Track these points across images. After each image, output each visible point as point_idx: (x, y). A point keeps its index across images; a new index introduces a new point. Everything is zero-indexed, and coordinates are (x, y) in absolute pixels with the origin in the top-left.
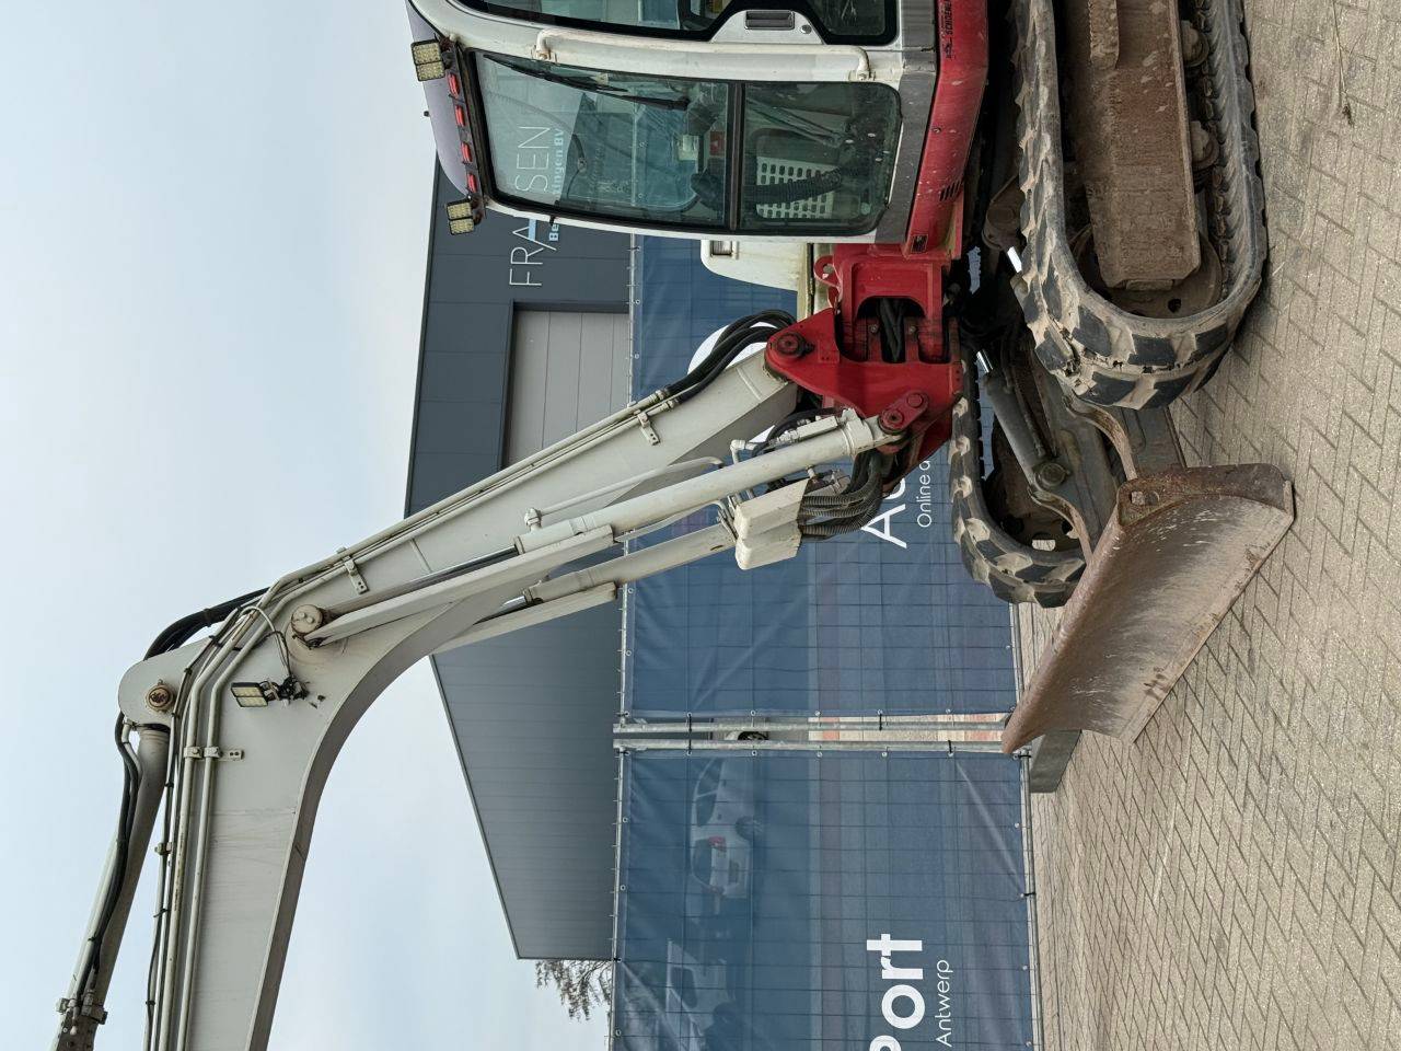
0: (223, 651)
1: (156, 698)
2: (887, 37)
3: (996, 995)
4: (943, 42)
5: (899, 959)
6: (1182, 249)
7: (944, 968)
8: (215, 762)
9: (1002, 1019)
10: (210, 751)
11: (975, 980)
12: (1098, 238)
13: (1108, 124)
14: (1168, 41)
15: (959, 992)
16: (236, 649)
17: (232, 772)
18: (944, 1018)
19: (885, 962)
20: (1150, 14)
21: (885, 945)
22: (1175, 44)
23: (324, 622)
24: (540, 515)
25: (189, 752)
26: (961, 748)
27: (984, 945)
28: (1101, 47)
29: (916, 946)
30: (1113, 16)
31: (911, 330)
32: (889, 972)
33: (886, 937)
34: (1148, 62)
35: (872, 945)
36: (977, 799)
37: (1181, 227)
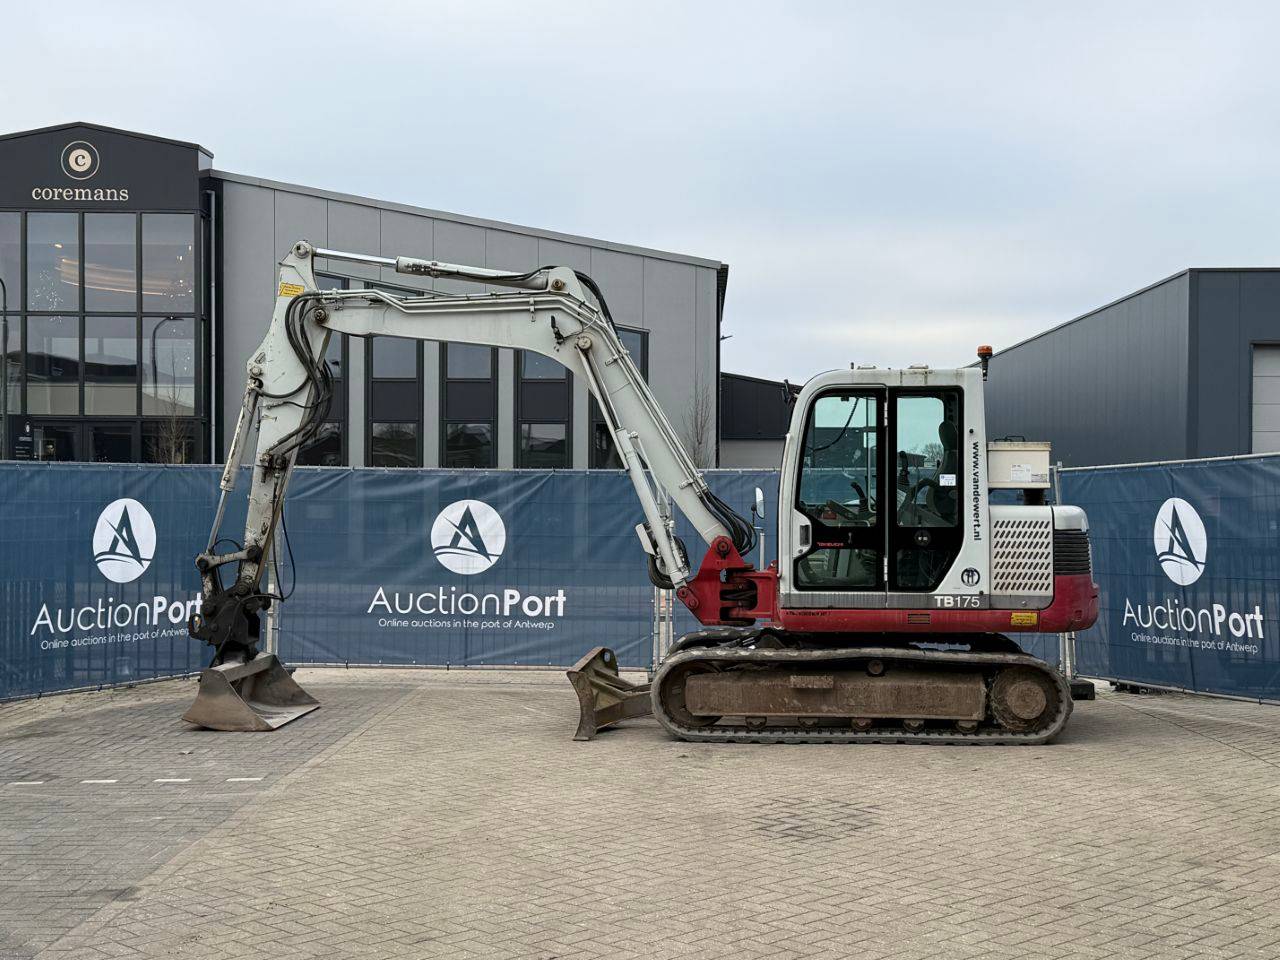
0: (577, 308)
1: (557, 282)
2: (797, 586)
3: (538, 649)
4: (795, 611)
5: (554, 605)
6: (701, 709)
7: (549, 626)
8: (528, 310)
9: (526, 652)
10: (532, 308)
11: (545, 640)
12: (710, 675)
13: (764, 683)
14: (807, 712)
15: (540, 633)
16: (579, 314)
17: (526, 317)
18: (527, 624)
19: (553, 598)
20: (821, 704)
21: (561, 598)
22: (804, 714)
23: (582, 350)
24: (636, 437)
25: (531, 300)
26: (656, 638)
27: (561, 644)
28: (795, 680)
29: (560, 613)
30: (810, 687)
31: (740, 604)
32: (548, 600)
33: (564, 599)
34: (795, 702)
35: (561, 592)
36: (630, 646)
37: (712, 710)
